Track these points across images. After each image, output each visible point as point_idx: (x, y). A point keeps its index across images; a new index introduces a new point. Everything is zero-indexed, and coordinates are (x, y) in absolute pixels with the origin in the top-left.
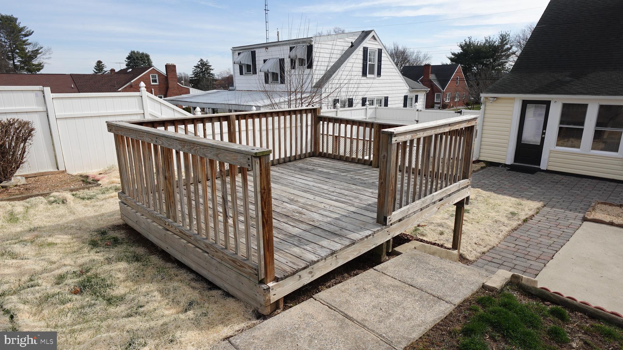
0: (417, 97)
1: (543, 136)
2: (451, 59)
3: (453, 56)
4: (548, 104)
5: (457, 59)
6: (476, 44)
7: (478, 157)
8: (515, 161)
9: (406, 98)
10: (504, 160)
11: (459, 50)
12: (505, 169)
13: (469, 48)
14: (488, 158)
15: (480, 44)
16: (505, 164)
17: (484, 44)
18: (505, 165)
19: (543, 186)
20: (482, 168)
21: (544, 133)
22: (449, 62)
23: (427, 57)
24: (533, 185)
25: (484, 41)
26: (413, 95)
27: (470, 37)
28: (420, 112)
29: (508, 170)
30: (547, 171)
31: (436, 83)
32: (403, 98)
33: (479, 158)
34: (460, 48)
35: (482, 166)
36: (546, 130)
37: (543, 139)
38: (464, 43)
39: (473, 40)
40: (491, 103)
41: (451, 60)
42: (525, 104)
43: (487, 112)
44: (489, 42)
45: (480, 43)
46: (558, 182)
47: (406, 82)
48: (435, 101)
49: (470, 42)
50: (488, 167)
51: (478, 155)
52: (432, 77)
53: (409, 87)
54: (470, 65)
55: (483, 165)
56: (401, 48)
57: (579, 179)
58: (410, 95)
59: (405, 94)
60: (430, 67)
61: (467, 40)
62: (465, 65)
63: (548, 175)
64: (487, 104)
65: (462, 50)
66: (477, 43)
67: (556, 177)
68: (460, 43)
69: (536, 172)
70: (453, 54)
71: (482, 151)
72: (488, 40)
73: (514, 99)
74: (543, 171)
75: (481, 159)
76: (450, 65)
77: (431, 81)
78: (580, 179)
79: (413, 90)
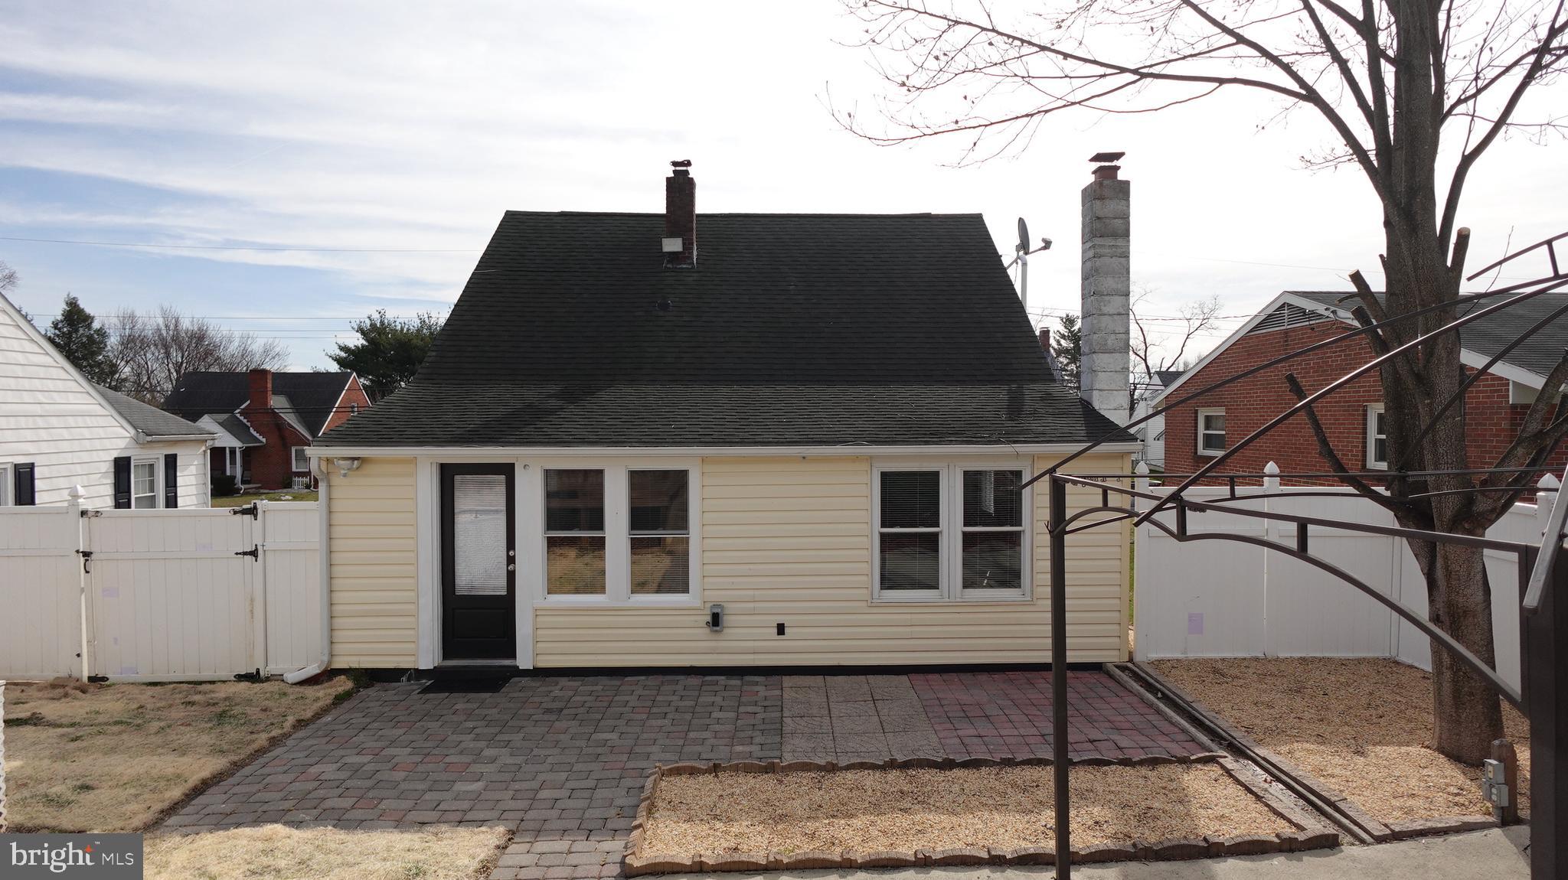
0: (171, 462)
1: (511, 567)
2: (340, 361)
3: (343, 354)
4: (507, 471)
5: (352, 360)
6: (399, 328)
7: (326, 658)
8: (446, 655)
9: (122, 467)
10: (412, 659)
11: (356, 341)
12: (415, 686)
13: (383, 337)
14: (363, 659)
15: (408, 330)
16: (417, 670)
17: (418, 330)
18: (418, 674)
19: (517, 738)
20: (339, 700)
21: (511, 560)
22: (334, 368)
23: (273, 354)
24: (491, 741)
25: (417, 323)
26: (157, 455)
27: (383, 312)
28: (93, 519)
29: (426, 690)
30: (538, 673)
31: (291, 419)
32: (108, 468)
33: (330, 662)
34: (359, 335)
35: (340, 690)
36: (514, 549)
37: (511, 576)
38: (368, 322)
39: (390, 315)
40: (345, 475)
41: (339, 363)
42: (448, 475)
43: (337, 506)
44: (430, 326)
45: (407, 326)
46: (561, 710)
47: (120, 414)
48: (294, 469)
49: (382, 323)
50: (363, 692)
51: (326, 652)
52: (277, 402)
53: (133, 432)
54: (390, 376)
55: (343, 684)
56: (186, 324)
57: (615, 682)
58: (138, 456)
59: (116, 454)
60: (269, 377)
61: (376, 316)
62: (377, 377)
63: (538, 684)
64: (336, 480)
65: (366, 340)
66: (400, 325)
67: (562, 688)
68: (358, 322)
69: (506, 680)
70: (342, 348)
71: (339, 636)
72: (427, 321)
73: (414, 460)
74: (526, 673)
75: (340, 663)
76: (336, 374)
77: (273, 413)
78: (618, 683)
79: (149, 438)
